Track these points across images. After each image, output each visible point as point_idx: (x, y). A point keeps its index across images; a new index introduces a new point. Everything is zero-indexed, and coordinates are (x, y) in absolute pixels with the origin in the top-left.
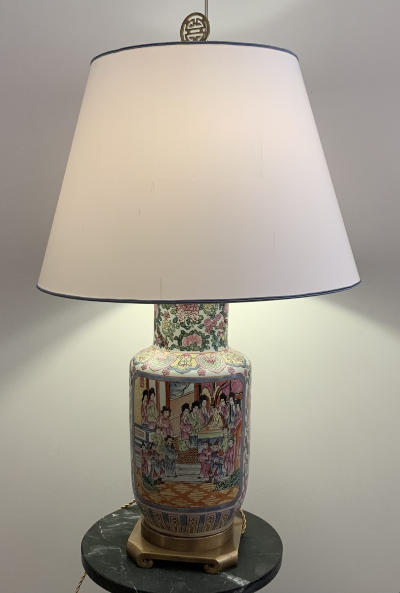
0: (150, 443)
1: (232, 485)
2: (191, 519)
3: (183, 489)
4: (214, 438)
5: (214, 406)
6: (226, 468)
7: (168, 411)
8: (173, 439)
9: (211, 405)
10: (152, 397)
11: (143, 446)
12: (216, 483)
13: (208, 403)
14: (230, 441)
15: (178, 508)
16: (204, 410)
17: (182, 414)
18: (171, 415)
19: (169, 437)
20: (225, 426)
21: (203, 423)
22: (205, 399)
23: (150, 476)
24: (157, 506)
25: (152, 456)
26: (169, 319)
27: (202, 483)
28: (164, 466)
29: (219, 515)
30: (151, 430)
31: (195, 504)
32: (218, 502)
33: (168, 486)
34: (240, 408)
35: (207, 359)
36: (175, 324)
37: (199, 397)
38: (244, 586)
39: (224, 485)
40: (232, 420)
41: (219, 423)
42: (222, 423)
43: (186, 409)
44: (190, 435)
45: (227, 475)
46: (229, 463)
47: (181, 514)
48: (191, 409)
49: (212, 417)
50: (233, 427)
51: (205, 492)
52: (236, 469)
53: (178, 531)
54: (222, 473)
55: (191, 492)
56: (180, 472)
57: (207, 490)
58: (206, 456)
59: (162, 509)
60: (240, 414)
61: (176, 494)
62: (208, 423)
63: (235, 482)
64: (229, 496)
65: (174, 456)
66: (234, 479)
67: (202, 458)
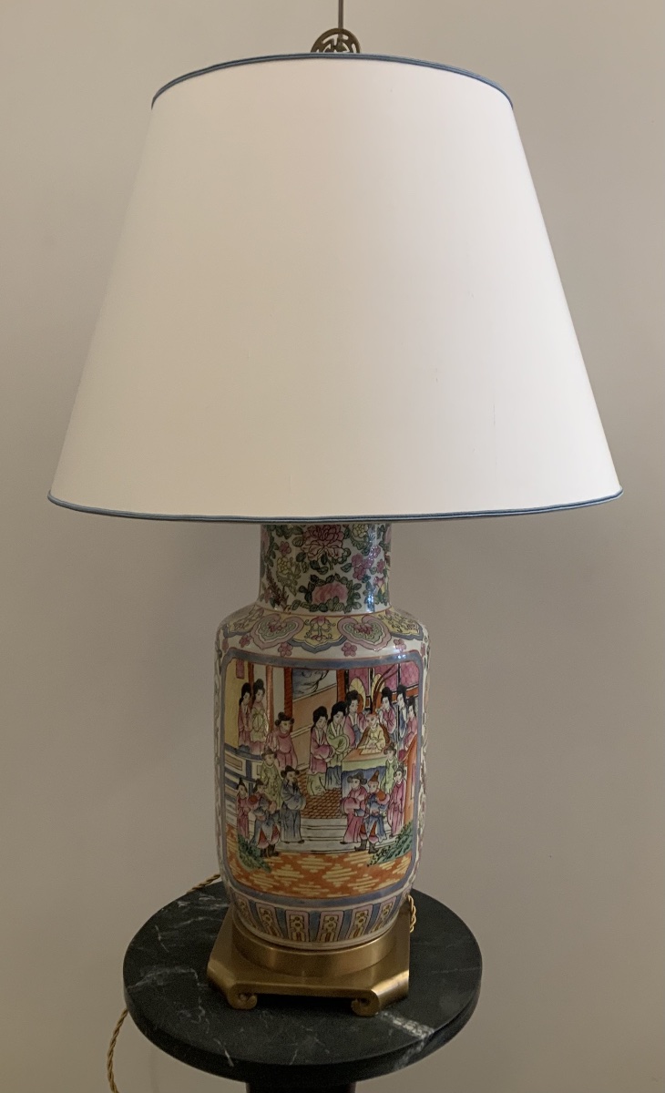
0: (253, 780)
1: (399, 853)
2: (328, 918)
3: (313, 864)
4: (371, 769)
5: (371, 711)
6: (391, 822)
7: (288, 722)
8: (297, 772)
9: (366, 709)
10: (258, 698)
11: (241, 787)
12: (373, 850)
13: (360, 706)
14: (398, 773)
15: (305, 900)
16: (354, 718)
17: (314, 726)
18: (294, 729)
19: (289, 769)
20: (390, 746)
21: (352, 742)
22: (355, 698)
23: (253, 841)
24: (266, 896)
25: (257, 806)
26: (289, 556)
27: (346, 853)
28: (280, 822)
29: (376, 908)
30: (257, 758)
31: (335, 890)
32: (377, 884)
33: (286, 860)
34: (414, 713)
35: (358, 626)
36: (300, 563)
37: (344, 695)
38: (425, 1038)
39: (386, 853)
40: (402, 736)
41: (378, 741)
42: (384, 741)
43: (321, 718)
44: (329, 765)
45: (392, 836)
46: (396, 813)
47: (309, 910)
48: (329, 717)
49: (367, 730)
50: (402, 748)
51: (354, 868)
52: (407, 823)
53: (303, 939)
54: (383, 832)
55: (328, 869)
56: (310, 834)
57: (357, 864)
58: (355, 802)
59: (275, 902)
60: (415, 723)
61: (301, 873)
62: (361, 741)
63: (405, 846)
64: (394, 872)
65: (299, 804)
66: (404, 842)
67: (349, 807)
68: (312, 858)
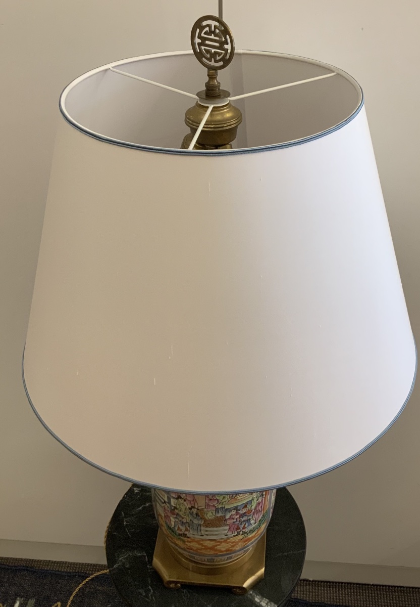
0: (172, 506)
1: (260, 526)
4: (243, 504)
6: (255, 519)
8: (198, 509)
11: (165, 504)
14: (259, 498)
19: (193, 507)
21: (231, 496)
23: (174, 528)
25: (175, 516)
28: (189, 526)
30: (173, 498)
31: (222, 551)
33: (194, 541)
39: (252, 531)
44: (217, 507)
45: (255, 523)
46: (258, 514)
51: (234, 542)
54: (250, 524)
55: (218, 545)
56: (207, 533)
58: (234, 519)
61: (202, 546)
63: (263, 521)
65: (200, 521)
67: (228, 522)
68: (208, 542)
